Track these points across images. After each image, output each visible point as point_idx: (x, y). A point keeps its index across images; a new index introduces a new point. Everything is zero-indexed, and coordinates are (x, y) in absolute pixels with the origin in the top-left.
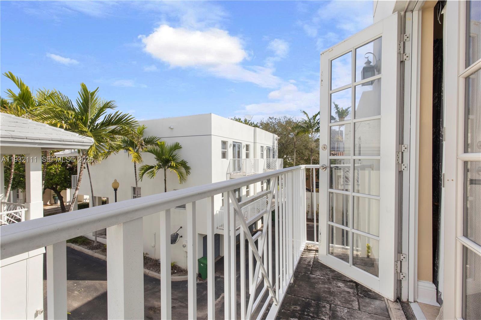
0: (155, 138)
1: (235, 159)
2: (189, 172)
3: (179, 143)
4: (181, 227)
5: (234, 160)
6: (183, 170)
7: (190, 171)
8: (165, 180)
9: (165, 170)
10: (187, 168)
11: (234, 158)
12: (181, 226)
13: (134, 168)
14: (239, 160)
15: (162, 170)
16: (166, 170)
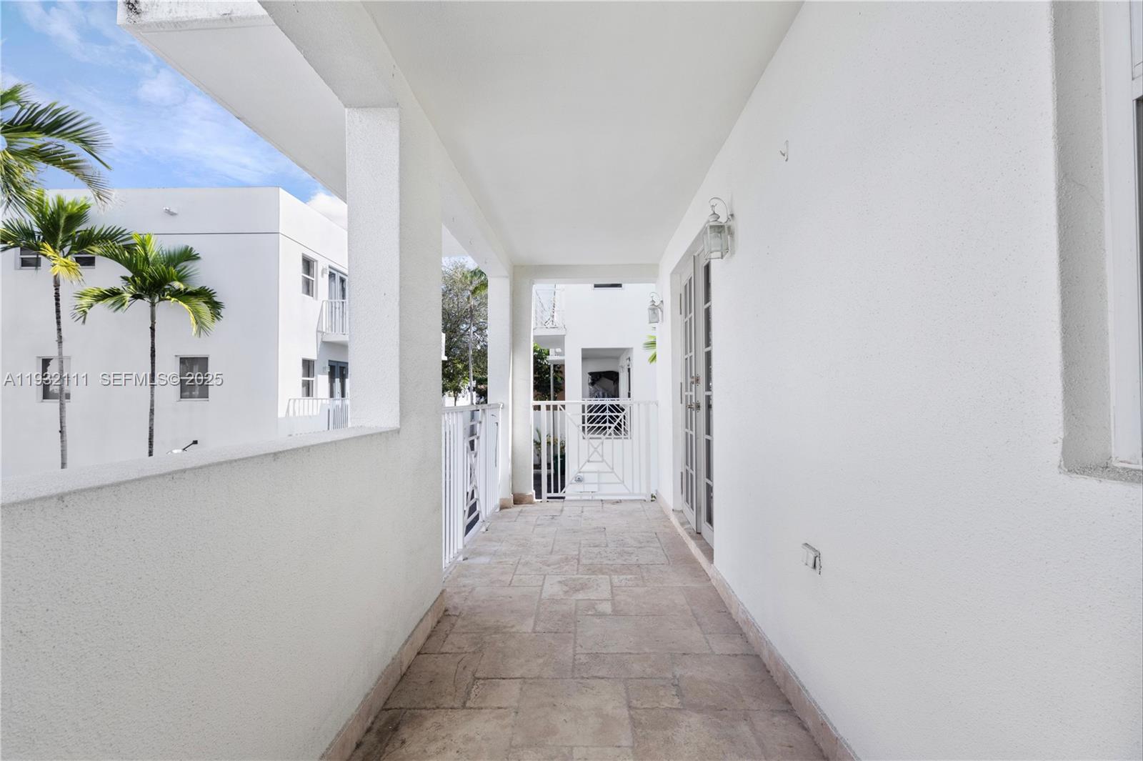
0: (120, 234)
1: (333, 300)
2: (219, 314)
3: (191, 248)
4: (195, 442)
5: (332, 303)
6: (204, 309)
7: (223, 312)
8: (153, 329)
9: (153, 305)
10: (215, 306)
11: (330, 297)
12: (195, 440)
13: (54, 302)
14: (343, 302)
15: (144, 304)
16: (156, 305)
